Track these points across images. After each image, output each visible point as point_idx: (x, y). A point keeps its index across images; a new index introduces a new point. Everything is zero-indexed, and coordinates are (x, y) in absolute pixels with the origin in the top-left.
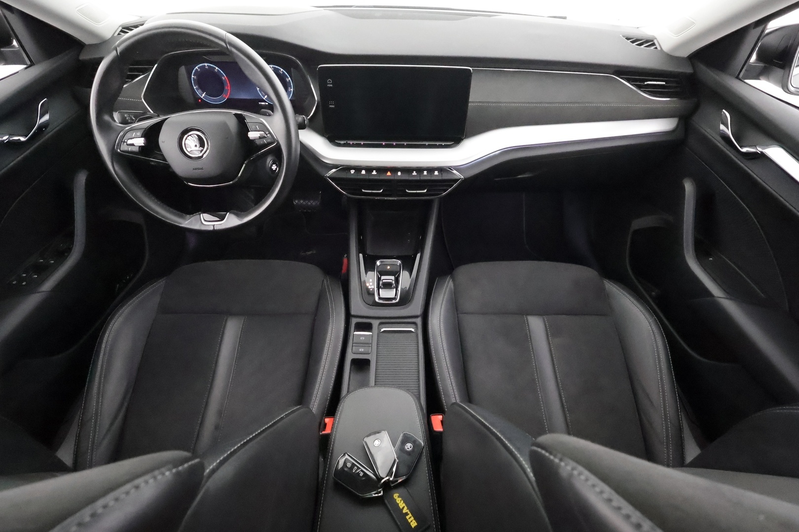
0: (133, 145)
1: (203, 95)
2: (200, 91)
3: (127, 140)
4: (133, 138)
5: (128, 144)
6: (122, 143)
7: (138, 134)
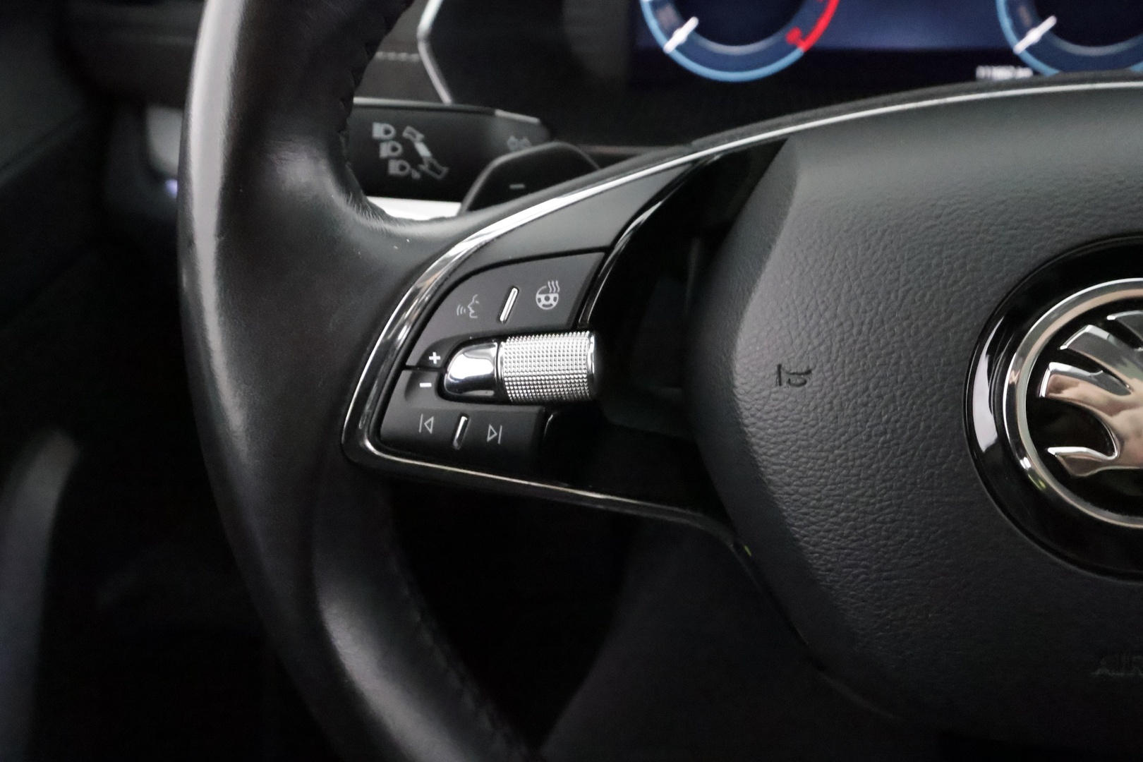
0: (490, 391)
2: (669, 13)
3: (446, 352)
4: (501, 337)
5: (452, 386)
6: (405, 376)
7: (548, 300)
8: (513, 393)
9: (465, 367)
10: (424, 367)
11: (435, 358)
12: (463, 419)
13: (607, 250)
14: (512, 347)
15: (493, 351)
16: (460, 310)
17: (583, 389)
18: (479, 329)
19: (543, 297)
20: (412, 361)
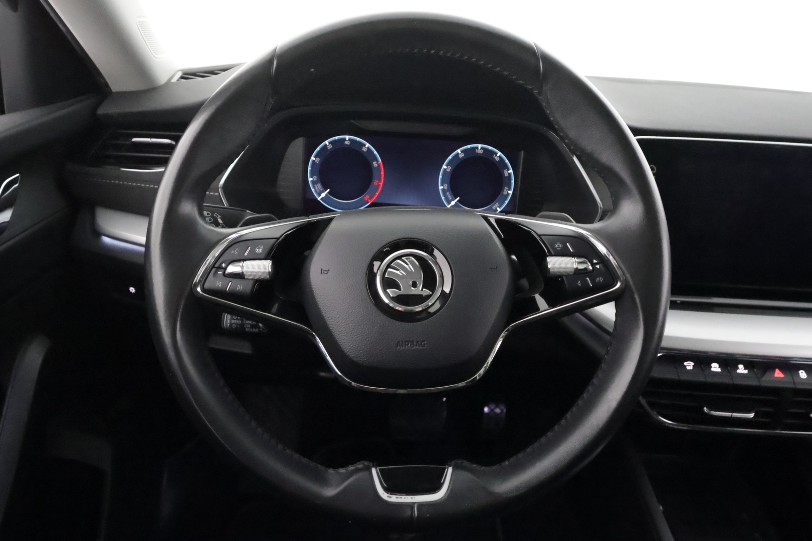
0: (240, 276)
1: (323, 195)
2: (319, 186)
3: (227, 263)
4: (244, 260)
5: (227, 274)
6: (214, 270)
7: (259, 250)
8: (247, 277)
9: (231, 269)
10: (220, 268)
11: (224, 265)
12: (230, 283)
13: (278, 239)
14: (247, 263)
15: (241, 264)
16: (232, 252)
17: (267, 276)
18: (239, 258)
19: (258, 250)
20: (216, 266)
